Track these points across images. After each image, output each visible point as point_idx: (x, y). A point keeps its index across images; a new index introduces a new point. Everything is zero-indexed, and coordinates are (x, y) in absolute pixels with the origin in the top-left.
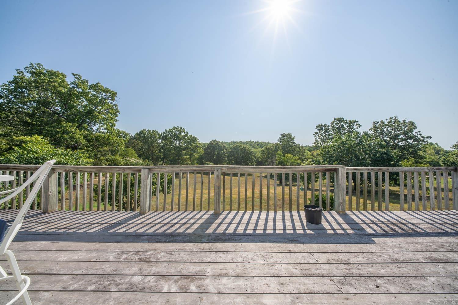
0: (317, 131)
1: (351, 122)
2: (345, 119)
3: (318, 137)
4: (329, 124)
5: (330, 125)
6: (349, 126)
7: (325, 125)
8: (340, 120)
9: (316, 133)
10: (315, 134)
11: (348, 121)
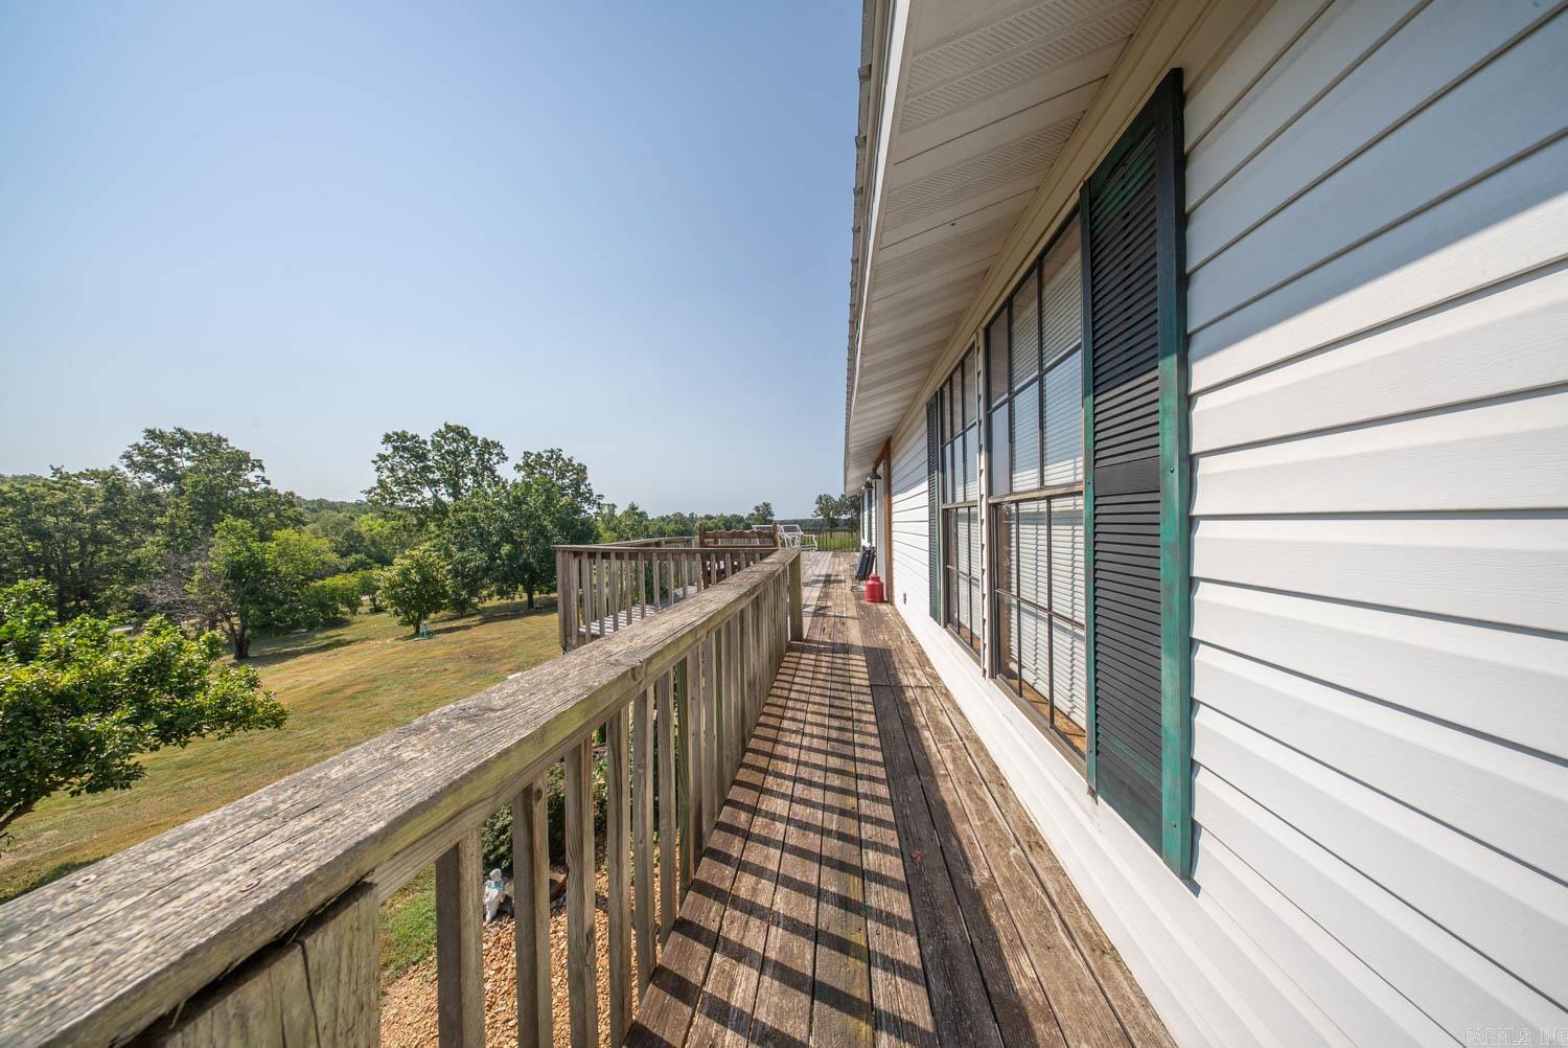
0: (388, 450)
1: (486, 443)
2: (472, 433)
3: (386, 473)
4: (426, 435)
5: (429, 439)
6: (480, 455)
7: (413, 437)
8: (461, 433)
9: (383, 458)
10: (377, 459)
11: (480, 439)
